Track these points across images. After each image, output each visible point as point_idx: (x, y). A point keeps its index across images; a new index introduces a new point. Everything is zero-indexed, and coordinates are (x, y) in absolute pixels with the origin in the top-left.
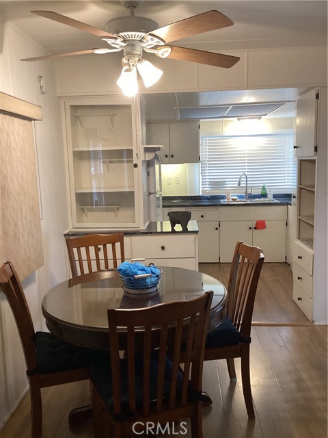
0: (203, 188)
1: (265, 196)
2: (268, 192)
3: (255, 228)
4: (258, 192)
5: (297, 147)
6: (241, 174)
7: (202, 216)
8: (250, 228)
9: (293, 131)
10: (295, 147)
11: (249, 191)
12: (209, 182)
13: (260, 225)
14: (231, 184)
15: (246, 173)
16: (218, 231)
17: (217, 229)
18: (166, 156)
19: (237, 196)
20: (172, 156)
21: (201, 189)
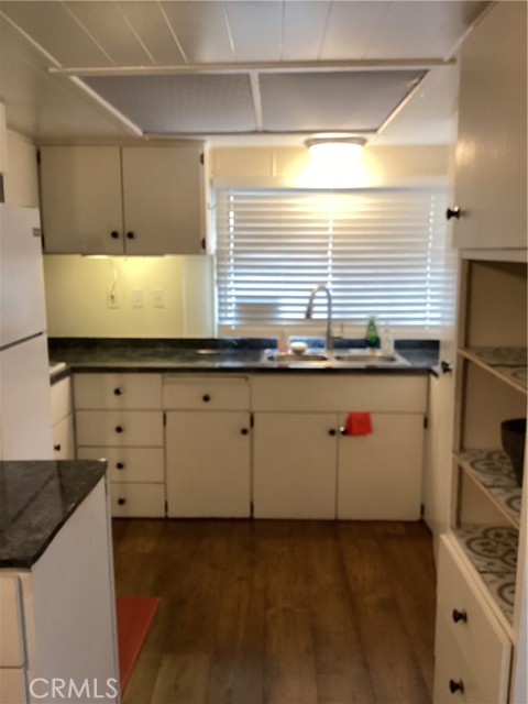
0: (221, 319)
1: (374, 343)
2: (381, 334)
3: (345, 433)
4: (358, 333)
5: (457, 214)
6: (315, 287)
7: (206, 398)
8: (332, 432)
9: (447, 181)
10: (450, 214)
11: (336, 332)
12: (237, 304)
13: (358, 425)
14: (291, 313)
15: (329, 286)
16: (247, 437)
17: (244, 432)
18: (115, 235)
19: (307, 342)
20: (131, 235)
21: (217, 321)
